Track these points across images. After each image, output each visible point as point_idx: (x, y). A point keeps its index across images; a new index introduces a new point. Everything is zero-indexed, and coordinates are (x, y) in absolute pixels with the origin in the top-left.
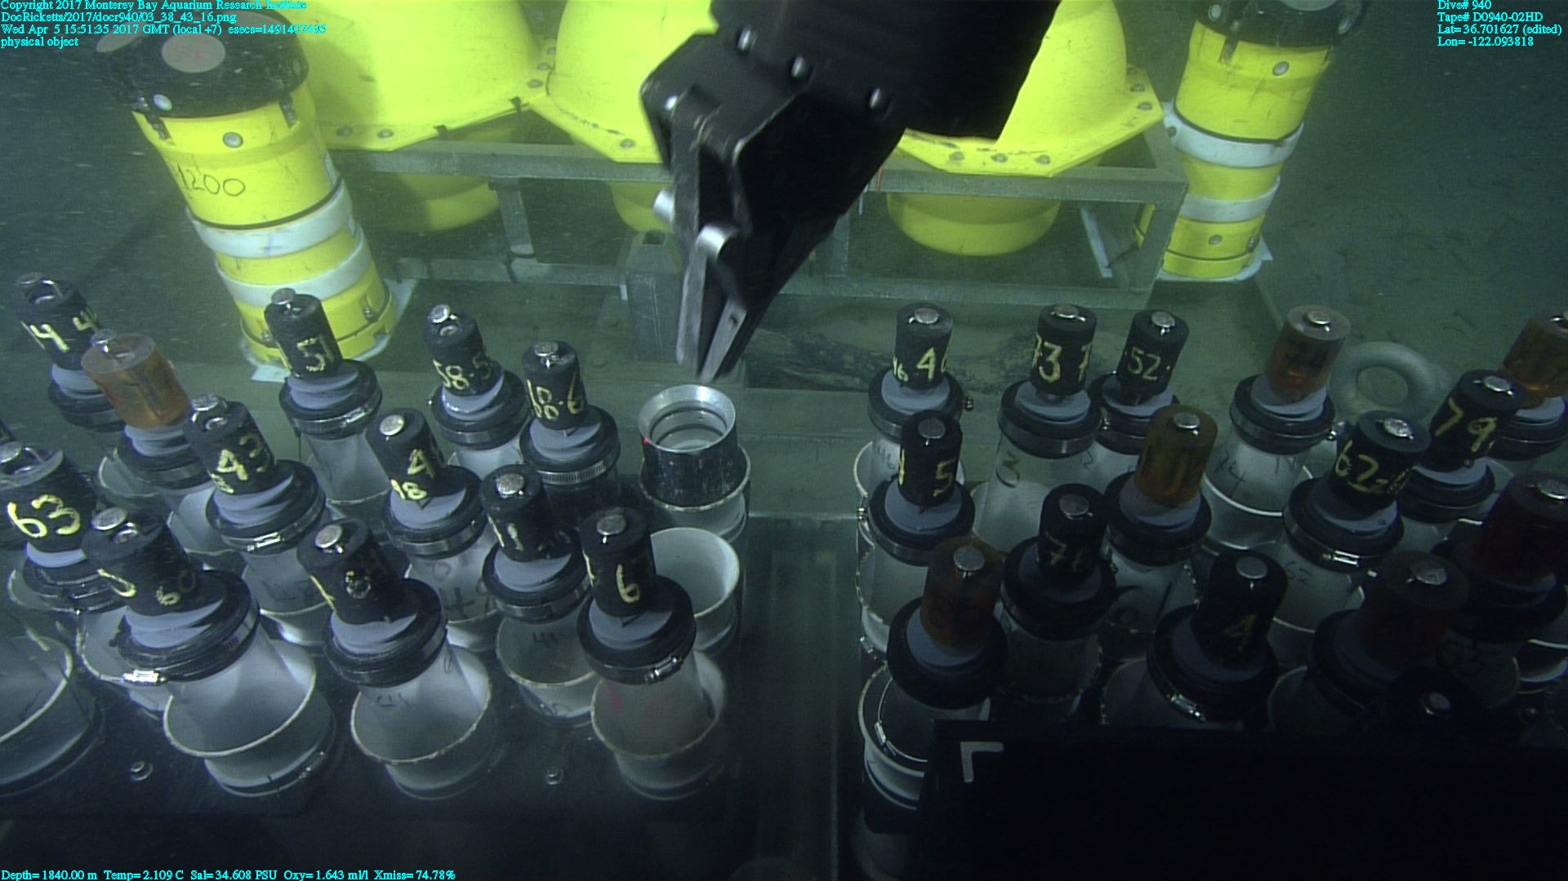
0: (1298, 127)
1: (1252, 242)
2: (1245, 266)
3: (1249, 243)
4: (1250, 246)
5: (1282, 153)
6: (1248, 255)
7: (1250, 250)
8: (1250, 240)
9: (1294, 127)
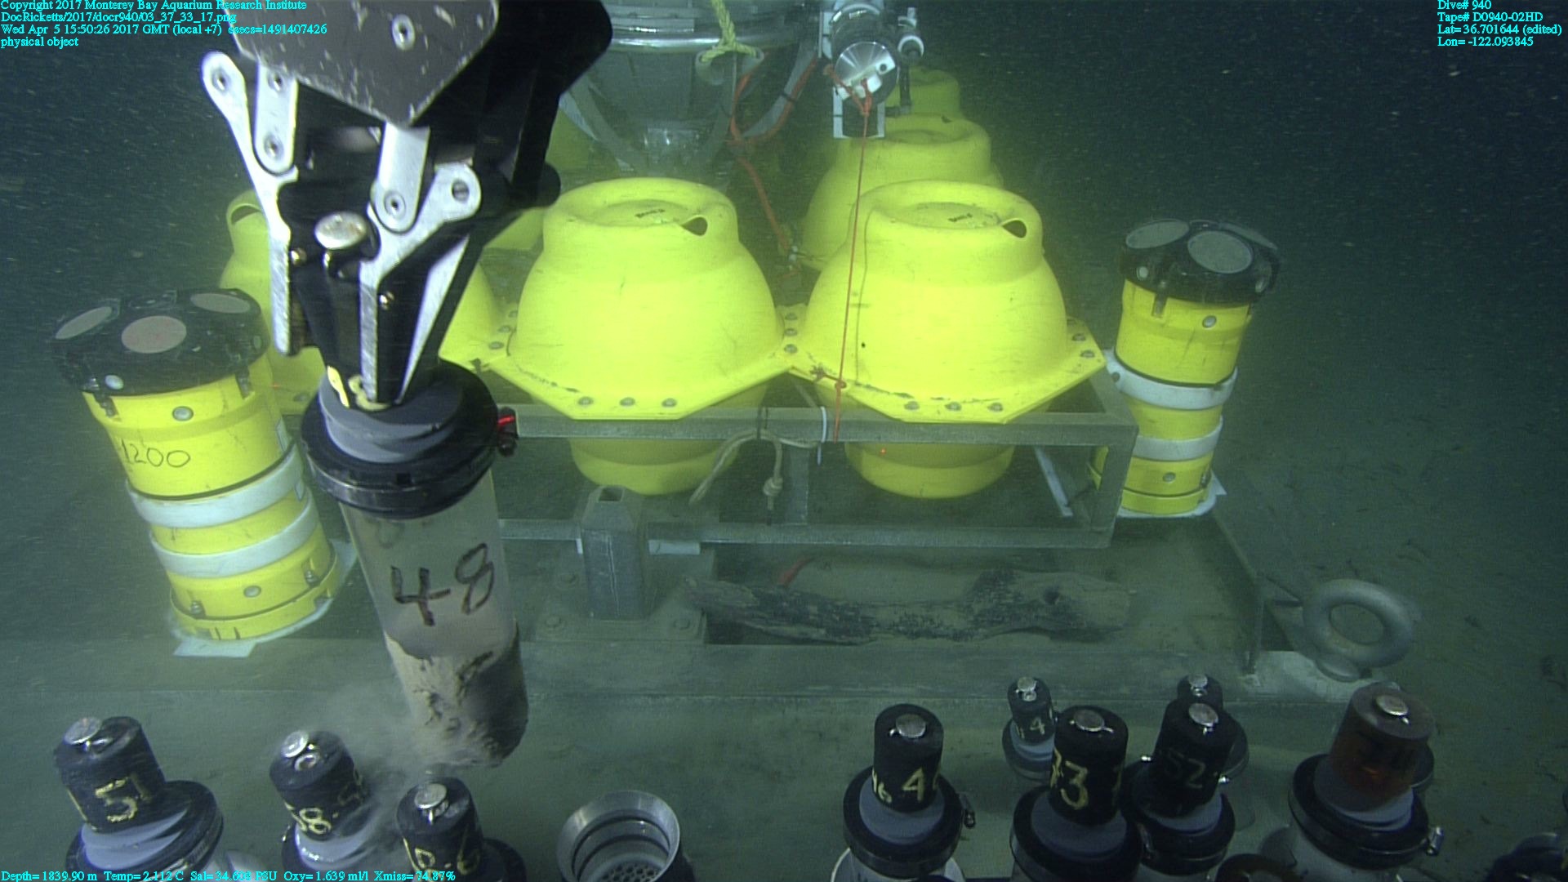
0: (1233, 373)
1: (1204, 478)
2: (1201, 501)
3: (1202, 479)
4: (1203, 482)
5: (1221, 396)
6: (1202, 491)
7: (1204, 485)
8: (1202, 476)
9: (1229, 373)
